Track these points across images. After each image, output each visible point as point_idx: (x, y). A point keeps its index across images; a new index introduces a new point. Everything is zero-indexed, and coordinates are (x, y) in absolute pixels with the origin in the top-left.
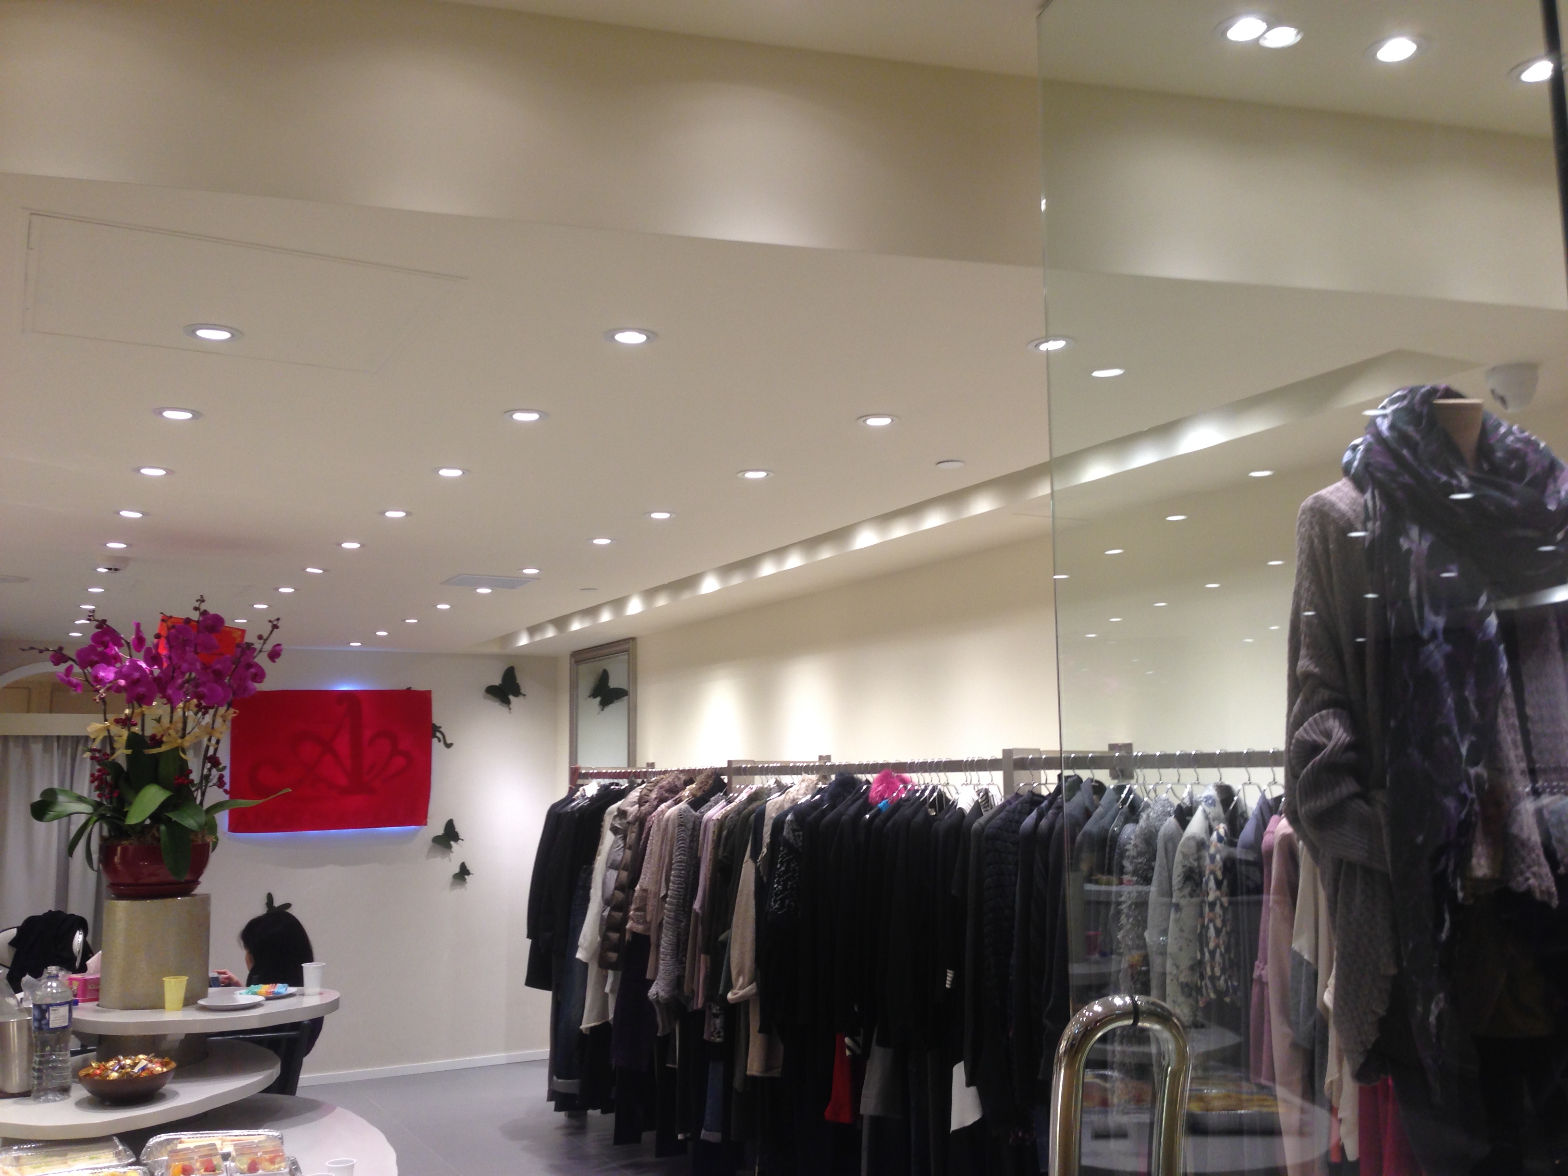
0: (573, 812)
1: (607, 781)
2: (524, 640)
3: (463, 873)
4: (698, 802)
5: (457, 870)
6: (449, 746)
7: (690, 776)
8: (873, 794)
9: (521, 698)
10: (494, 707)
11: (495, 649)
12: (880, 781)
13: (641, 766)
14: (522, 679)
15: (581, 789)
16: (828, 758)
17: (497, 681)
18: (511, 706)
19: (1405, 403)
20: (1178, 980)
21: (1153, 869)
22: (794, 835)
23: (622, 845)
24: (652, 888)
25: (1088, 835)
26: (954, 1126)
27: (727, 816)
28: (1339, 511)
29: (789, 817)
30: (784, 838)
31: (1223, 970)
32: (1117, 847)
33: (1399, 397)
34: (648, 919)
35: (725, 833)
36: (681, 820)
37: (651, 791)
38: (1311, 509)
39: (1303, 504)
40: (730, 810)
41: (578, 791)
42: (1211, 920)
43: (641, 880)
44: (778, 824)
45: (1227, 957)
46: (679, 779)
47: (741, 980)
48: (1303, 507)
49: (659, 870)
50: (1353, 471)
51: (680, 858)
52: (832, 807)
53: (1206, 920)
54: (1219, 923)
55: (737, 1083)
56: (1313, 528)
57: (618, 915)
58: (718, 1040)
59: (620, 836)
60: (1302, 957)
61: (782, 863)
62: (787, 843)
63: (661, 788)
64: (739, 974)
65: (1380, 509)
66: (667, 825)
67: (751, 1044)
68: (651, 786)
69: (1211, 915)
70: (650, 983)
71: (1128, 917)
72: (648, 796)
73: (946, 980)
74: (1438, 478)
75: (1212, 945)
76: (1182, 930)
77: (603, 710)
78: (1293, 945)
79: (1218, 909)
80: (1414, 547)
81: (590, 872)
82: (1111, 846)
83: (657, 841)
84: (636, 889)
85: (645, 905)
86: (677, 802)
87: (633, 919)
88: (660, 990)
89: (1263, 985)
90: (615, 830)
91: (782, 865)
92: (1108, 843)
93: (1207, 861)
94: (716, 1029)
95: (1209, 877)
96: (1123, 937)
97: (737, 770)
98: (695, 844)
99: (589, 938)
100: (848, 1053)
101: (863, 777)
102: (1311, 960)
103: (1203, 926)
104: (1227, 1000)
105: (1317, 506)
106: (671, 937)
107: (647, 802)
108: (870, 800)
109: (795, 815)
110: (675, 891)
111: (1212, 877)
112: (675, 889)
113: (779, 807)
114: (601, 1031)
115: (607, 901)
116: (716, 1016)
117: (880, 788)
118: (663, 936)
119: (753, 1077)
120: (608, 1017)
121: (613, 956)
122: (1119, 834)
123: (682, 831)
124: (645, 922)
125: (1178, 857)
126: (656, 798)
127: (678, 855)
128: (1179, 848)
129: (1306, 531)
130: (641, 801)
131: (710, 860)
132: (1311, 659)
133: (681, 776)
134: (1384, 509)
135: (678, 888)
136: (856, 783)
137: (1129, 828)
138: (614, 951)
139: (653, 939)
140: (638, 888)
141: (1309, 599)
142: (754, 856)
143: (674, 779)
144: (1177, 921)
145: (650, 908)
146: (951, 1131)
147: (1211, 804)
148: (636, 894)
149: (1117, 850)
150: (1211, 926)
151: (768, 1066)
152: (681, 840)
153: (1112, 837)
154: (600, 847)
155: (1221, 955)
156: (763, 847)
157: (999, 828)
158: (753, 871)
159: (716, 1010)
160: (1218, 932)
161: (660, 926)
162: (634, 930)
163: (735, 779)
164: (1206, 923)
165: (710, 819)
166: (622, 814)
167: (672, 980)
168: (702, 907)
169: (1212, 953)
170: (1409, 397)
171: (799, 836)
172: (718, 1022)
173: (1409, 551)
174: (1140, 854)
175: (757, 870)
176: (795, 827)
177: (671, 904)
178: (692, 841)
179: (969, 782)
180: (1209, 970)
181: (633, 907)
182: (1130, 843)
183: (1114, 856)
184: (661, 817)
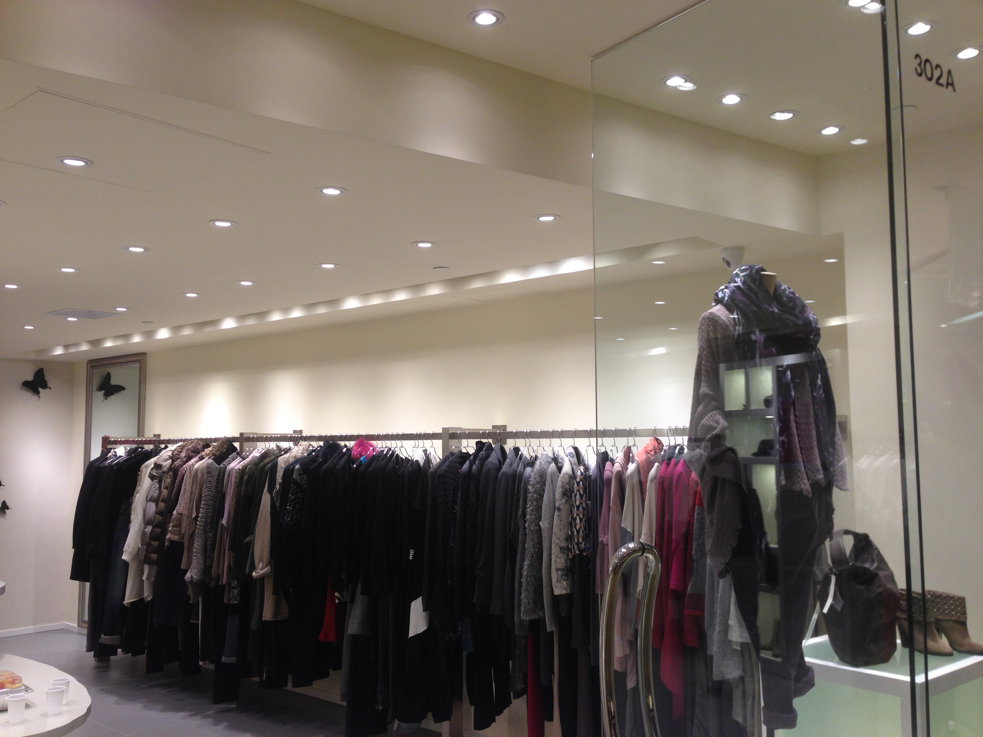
0: (109, 466)
2: (59, 351)
3: (4, 508)
4: (219, 458)
7: (207, 443)
8: (354, 453)
9: (47, 390)
10: (28, 395)
11: (32, 357)
12: (356, 445)
13: (149, 436)
15: (112, 451)
17: (30, 378)
18: (40, 395)
19: (748, 272)
20: (559, 546)
21: (544, 490)
22: (300, 478)
23: (158, 486)
24: (186, 513)
25: (505, 473)
26: (411, 634)
27: (247, 466)
28: (722, 320)
29: (297, 467)
30: (294, 479)
31: (583, 540)
32: (523, 479)
33: (744, 269)
34: (183, 532)
35: (246, 477)
36: (208, 470)
37: (181, 452)
38: (709, 318)
39: (703, 315)
40: (247, 463)
41: (110, 452)
42: (578, 515)
43: (177, 508)
44: (289, 471)
45: (585, 532)
46: (200, 444)
47: (261, 564)
48: (703, 316)
49: (191, 501)
50: (725, 301)
51: (208, 493)
52: (327, 460)
53: (575, 515)
54: (581, 516)
55: (254, 625)
56: (709, 327)
57: (158, 530)
58: (236, 602)
59: (156, 480)
60: (626, 530)
61: (292, 494)
62: (295, 482)
63: (188, 450)
64: (261, 560)
65: (742, 321)
66: (196, 473)
67: (266, 602)
68: (180, 449)
69: (578, 512)
70: (185, 572)
71: (531, 515)
72: (179, 455)
73: (409, 555)
74: (768, 309)
75: (578, 527)
76: (561, 521)
77: (106, 399)
78: (622, 525)
79: (581, 509)
80: (758, 339)
81: (129, 505)
82: (519, 479)
83: (189, 483)
84: (174, 513)
85: (180, 523)
86: (202, 458)
87: (171, 533)
88: (193, 575)
89: (604, 545)
90: (152, 477)
91: (292, 495)
92: (517, 477)
93: (576, 485)
94: (234, 596)
95: (576, 493)
96: (529, 525)
97: (244, 439)
98: (220, 484)
99: (132, 546)
100: (337, 601)
101: (342, 443)
102: (631, 532)
103: (572, 518)
104: (585, 554)
105: (711, 317)
106: (201, 542)
107: (179, 458)
108: (352, 456)
109: (301, 465)
110: (205, 514)
111: (578, 493)
112: (204, 512)
113: (286, 461)
114: (140, 603)
115: (147, 522)
116: (234, 588)
117: (359, 449)
118: (196, 541)
119: (266, 622)
120: (144, 595)
121: (154, 556)
122: (523, 473)
123: (209, 476)
124: (180, 533)
125: (559, 484)
126: (185, 456)
127: (207, 491)
128: (559, 479)
129: (705, 328)
130: (173, 458)
131: (233, 493)
132: (708, 388)
133: (200, 442)
134: (743, 321)
135: (206, 512)
136: (338, 447)
137: (528, 470)
138: (155, 553)
139: (186, 545)
140: (175, 512)
141: (707, 359)
142: (270, 491)
143: (196, 444)
144: (558, 516)
145: (184, 525)
146: (409, 637)
147: (572, 457)
148: (173, 517)
149: (523, 481)
150: (578, 517)
151: (276, 615)
152: (209, 482)
153: (519, 474)
154: (138, 488)
155: (583, 532)
156: (277, 485)
157: (446, 471)
158: (270, 499)
159: (235, 584)
160: (581, 520)
161: (192, 536)
162: (172, 539)
163: (245, 444)
164: (575, 517)
165: (233, 469)
166: (158, 466)
167: (202, 568)
168: (228, 523)
169: (578, 531)
170: (749, 269)
171: (303, 478)
172: (236, 591)
173: (756, 341)
174: (538, 483)
175: (272, 499)
176: (301, 473)
177: (200, 521)
178: (218, 483)
179: (417, 446)
180: (576, 540)
181: (171, 524)
182: (531, 477)
183: (521, 484)
184: (192, 468)
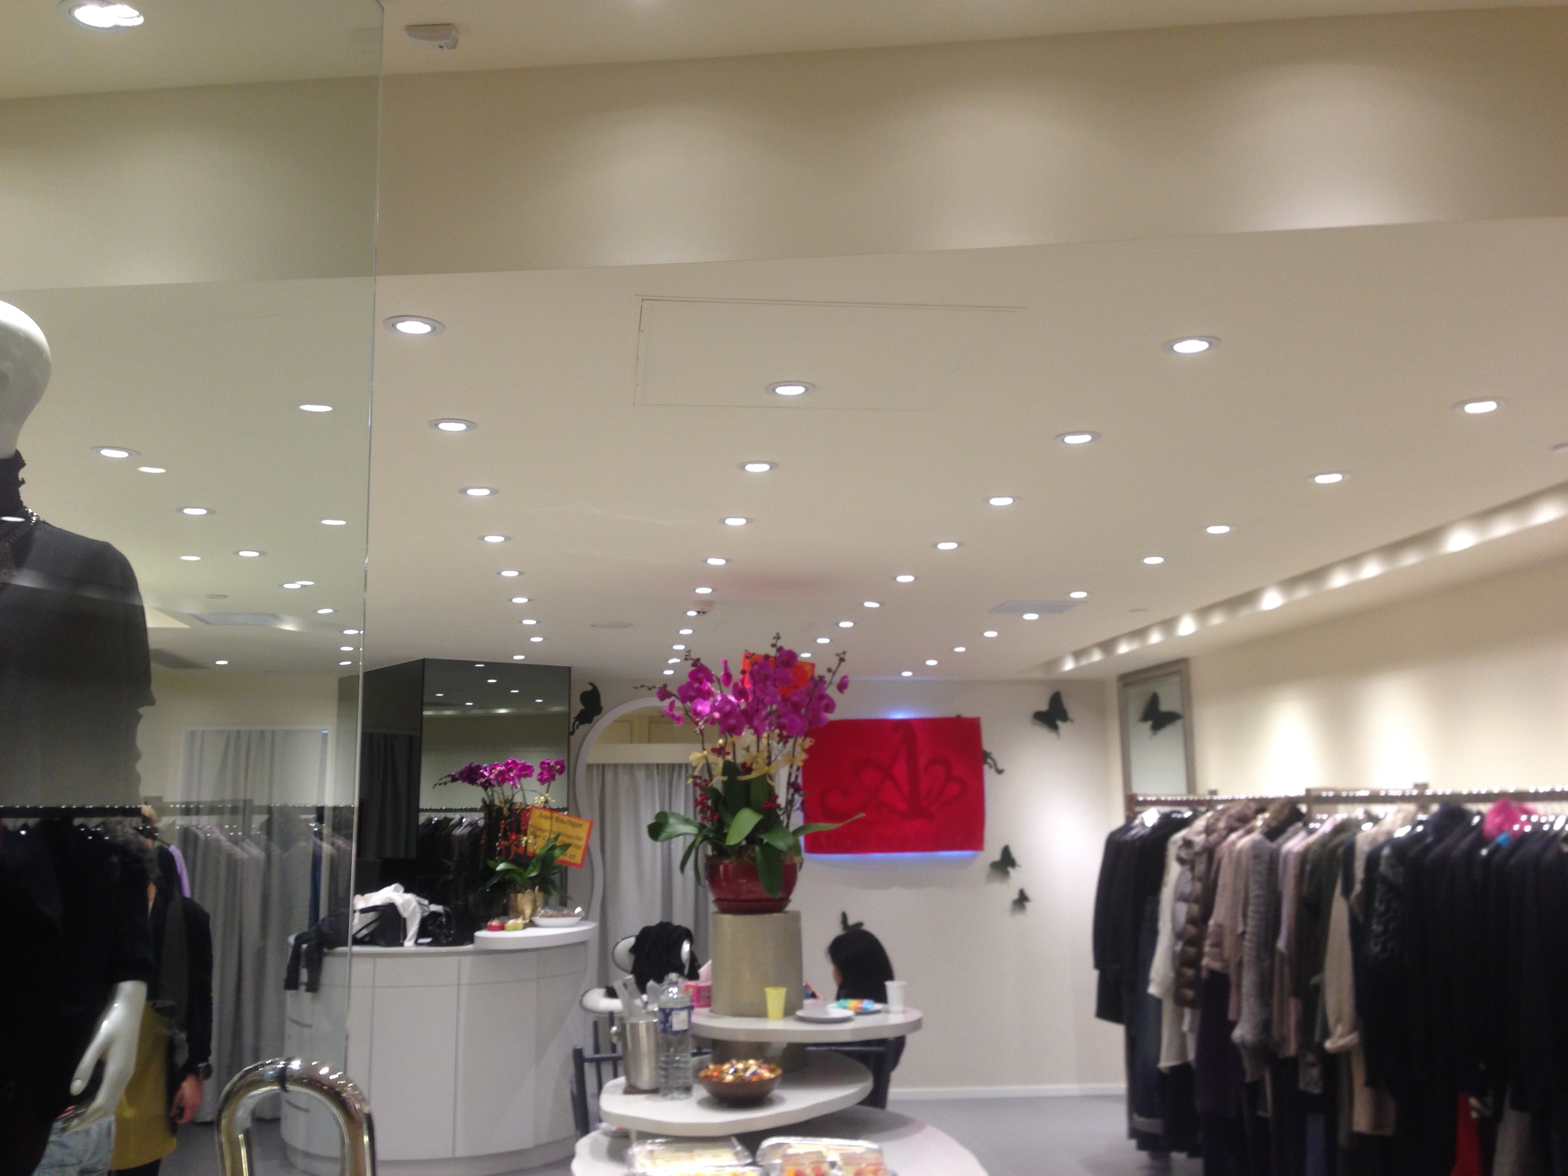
0: (1133, 841)
1: (1166, 809)
2: (1069, 665)
3: (1022, 900)
4: (1274, 832)
5: (1016, 896)
6: (1000, 772)
7: (1262, 805)
8: (1489, 827)
9: (1069, 723)
10: (1042, 733)
11: (1040, 675)
12: (1497, 812)
13: (1203, 793)
14: (1069, 704)
15: (1139, 817)
16: (1425, 786)
18: (1060, 732)
22: (1393, 872)
23: (1190, 877)
24: (1227, 923)
27: (1310, 849)
29: (1386, 850)
30: (1381, 874)
34: (1227, 954)
35: (1308, 867)
36: (1255, 851)
37: (1218, 820)
40: (1312, 842)
41: (1135, 819)
43: (1214, 915)
44: (1373, 859)
46: (1249, 807)
47: (1340, 1027)
49: (1235, 905)
51: (1257, 892)
52: (1438, 841)
55: (1342, 1139)
57: (1192, 950)
58: (1316, 1091)
59: (1188, 867)
61: (1381, 902)
62: (1385, 880)
63: (1229, 817)
64: (1338, 1020)
66: (1240, 857)
67: (1356, 1098)
68: (1217, 814)
70: (1233, 1025)
72: (1215, 825)
77: (1155, 734)
81: (1156, 903)
83: (1230, 874)
85: (1222, 941)
86: (1249, 832)
87: (1208, 956)
88: (1245, 1034)
90: (1181, 861)
91: (1381, 904)
94: (1312, 1079)
97: (1314, 798)
98: (1274, 878)
99: (1160, 973)
100: (1474, 1115)
101: (1473, 807)
106: (1254, 978)
107: (1215, 831)
108: (1485, 834)
109: (1393, 848)
110: (1254, 927)
112: (1254, 925)
113: (1372, 840)
114: (1181, 1071)
115: (1179, 935)
116: (1312, 1065)
117: (1499, 820)
118: (1244, 976)
119: (1361, 1134)
120: (1189, 1058)
121: (1189, 993)
123: (1258, 864)
124: (1222, 960)
126: (1224, 827)
127: (1255, 890)
130: (1209, 830)
131: (1293, 896)
133: (1250, 804)
135: (1258, 925)
136: (1466, 816)
138: (1190, 988)
139: (1233, 978)
140: (1211, 922)
142: (1347, 891)
143: (1243, 808)
145: (1226, 945)
148: (1210, 929)
151: (1378, 1123)
152: (1257, 873)
154: (1166, 878)
156: (1356, 883)
158: (1346, 910)
159: (1312, 1059)
161: (1240, 964)
162: (1211, 967)
163: (1316, 808)
165: (1289, 852)
166: (1188, 844)
167: (1258, 1023)
168: (1288, 946)
171: (1399, 872)
172: (1315, 1072)
175: (1351, 909)
176: (1394, 862)
177: (1250, 941)
178: (1269, 874)
181: (1208, 942)
184: (1232, 847)
